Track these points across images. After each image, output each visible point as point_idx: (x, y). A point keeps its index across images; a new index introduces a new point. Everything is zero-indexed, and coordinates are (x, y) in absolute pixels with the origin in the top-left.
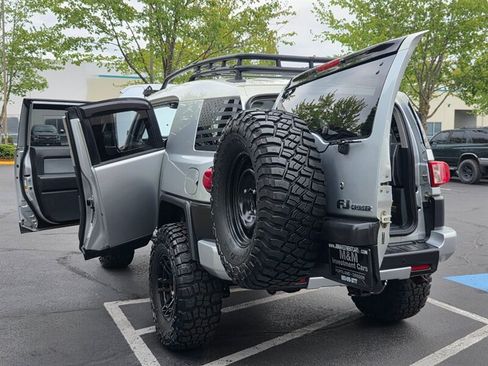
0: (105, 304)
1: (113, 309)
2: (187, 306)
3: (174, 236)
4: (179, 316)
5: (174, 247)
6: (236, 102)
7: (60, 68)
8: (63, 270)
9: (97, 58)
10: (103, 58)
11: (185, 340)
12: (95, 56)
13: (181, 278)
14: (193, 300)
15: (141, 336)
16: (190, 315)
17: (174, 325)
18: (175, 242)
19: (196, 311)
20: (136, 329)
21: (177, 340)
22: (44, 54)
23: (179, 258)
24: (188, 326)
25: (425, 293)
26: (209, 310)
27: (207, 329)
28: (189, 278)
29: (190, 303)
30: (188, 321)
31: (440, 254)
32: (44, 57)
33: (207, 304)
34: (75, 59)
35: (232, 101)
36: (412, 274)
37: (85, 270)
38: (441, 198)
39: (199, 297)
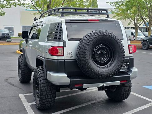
0: (19, 95)
1: (22, 96)
2: (44, 94)
3: (40, 71)
4: (41, 98)
5: (40, 74)
6: (60, 24)
7: (9, 8)
8: (6, 83)
9: (22, 4)
10: (25, 4)
11: (43, 106)
12: (22, 3)
13: (42, 85)
14: (46, 92)
15: (30, 105)
16: (44, 97)
17: (40, 101)
18: (40, 73)
19: (47, 96)
20: (28, 103)
21: (41, 106)
22: (3, 2)
23: (41, 78)
24: (44, 101)
25: (129, 91)
26: (51, 96)
27: (51, 102)
28: (44, 85)
29: (44, 93)
30: (44, 99)
31: (131, 77)
32: (3, 3)
33: (50, 93)
34: (14, 4)
35: (59, 24)
36: (120, 83)
37: (14, 83)
38: (133, 57)
39: (48, 91)
